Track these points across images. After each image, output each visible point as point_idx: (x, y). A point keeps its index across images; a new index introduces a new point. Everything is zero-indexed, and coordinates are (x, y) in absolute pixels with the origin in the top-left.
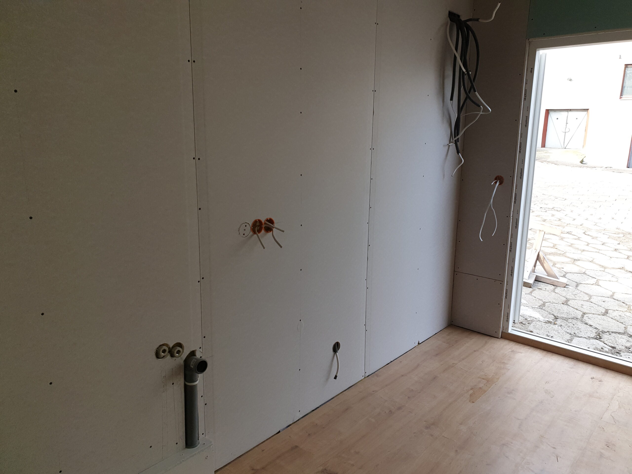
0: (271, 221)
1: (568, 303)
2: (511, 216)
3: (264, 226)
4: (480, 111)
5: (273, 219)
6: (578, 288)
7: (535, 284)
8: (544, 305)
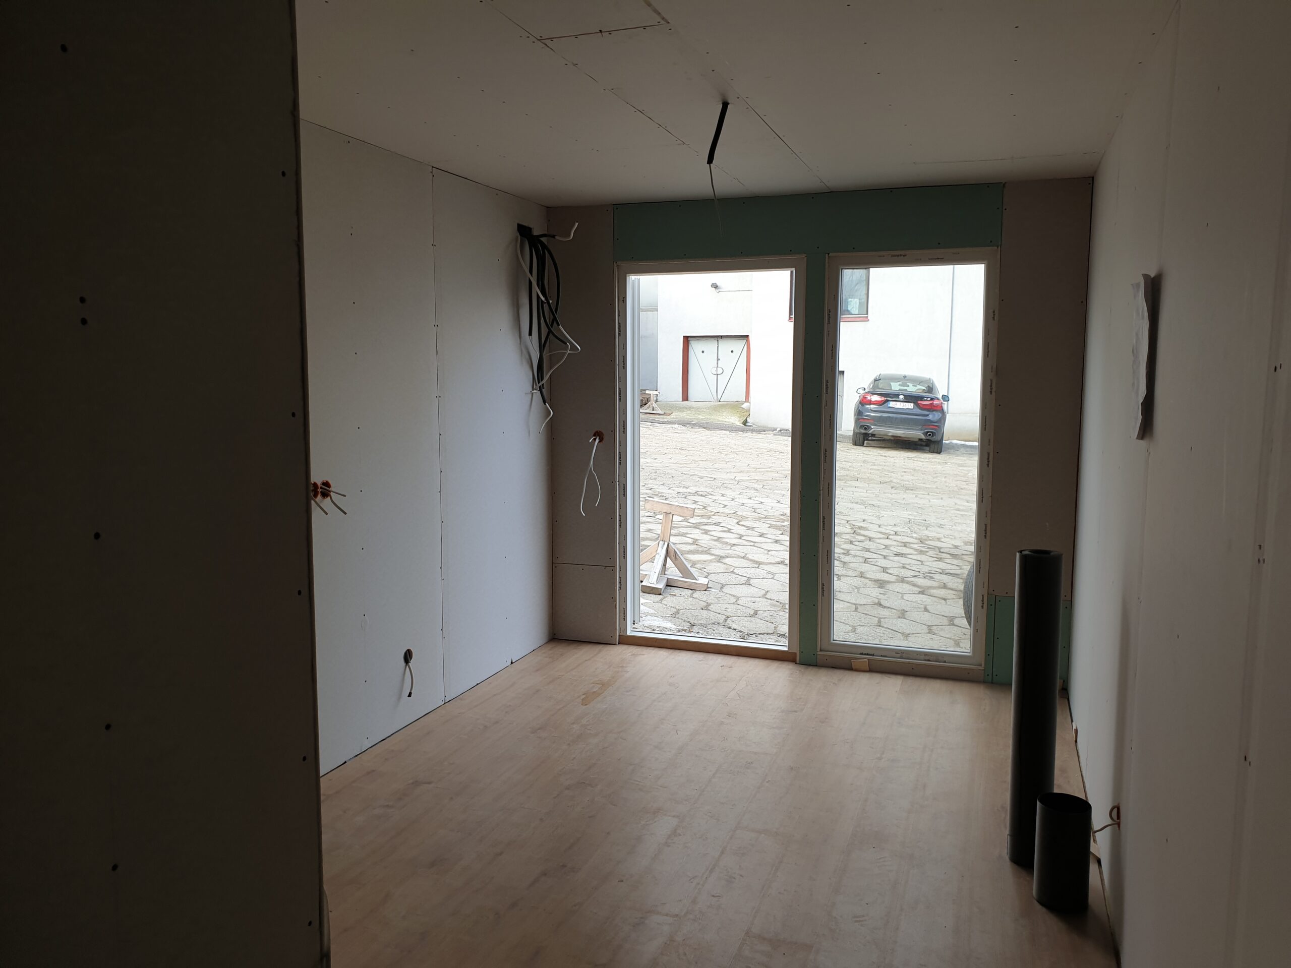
0: (326, 484)
1: (709, 608)
2: (617, 481)
3: (319, 490)
4: (567, 350)
5: (330, 482)
6: (723, 590)
7: (666, 590)
8: (678, 612)
